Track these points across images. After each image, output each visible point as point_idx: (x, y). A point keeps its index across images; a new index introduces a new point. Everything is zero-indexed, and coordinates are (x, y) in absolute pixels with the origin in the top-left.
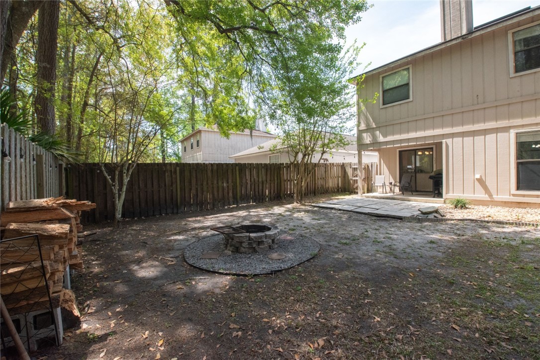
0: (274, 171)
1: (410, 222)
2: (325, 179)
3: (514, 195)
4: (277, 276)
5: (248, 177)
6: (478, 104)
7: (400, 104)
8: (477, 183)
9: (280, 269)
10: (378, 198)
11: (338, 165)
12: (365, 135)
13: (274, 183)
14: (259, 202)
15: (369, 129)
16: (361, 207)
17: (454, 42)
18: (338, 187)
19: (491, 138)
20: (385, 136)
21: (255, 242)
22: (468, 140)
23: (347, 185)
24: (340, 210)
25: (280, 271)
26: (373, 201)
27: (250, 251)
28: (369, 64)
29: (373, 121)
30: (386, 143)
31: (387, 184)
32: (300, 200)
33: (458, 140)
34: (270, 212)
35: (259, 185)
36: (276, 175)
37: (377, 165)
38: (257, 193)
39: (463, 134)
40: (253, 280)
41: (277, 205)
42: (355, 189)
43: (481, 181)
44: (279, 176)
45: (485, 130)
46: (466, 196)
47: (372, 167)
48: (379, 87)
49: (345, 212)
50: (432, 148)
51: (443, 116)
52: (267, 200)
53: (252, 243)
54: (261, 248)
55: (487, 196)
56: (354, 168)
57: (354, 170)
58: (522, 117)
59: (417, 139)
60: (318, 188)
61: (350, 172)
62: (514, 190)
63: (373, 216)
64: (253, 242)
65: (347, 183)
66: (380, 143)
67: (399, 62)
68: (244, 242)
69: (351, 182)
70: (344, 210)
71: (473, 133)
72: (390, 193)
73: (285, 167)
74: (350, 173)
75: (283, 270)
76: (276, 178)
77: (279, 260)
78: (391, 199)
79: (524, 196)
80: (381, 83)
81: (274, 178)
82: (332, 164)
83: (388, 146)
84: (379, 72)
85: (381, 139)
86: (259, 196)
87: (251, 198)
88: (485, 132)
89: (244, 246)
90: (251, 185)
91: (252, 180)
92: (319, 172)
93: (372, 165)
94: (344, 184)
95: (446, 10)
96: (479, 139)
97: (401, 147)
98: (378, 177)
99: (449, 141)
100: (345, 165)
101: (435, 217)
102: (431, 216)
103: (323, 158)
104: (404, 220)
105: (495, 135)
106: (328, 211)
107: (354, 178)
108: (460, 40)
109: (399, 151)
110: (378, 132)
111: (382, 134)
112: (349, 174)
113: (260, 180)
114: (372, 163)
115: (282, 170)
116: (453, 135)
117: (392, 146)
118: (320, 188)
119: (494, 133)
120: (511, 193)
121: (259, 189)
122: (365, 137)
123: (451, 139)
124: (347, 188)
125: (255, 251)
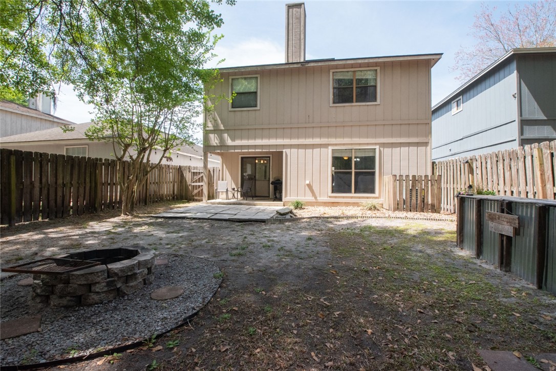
0: (85, 169)
1: (274, 224)
2: (158, 184)
3: (330, 197)
4: (197, 324)
5: (35, 177)
6: (309, 123)
7: (249, 110)
8: (307, 187)
9: (194, 311)
10: (224, 204)
11: (174, 168)
12: (212, 136)
13: (85, 187)
14: (56, 217)
15: (216, 130)
16: (216, 214)
17: (295, 66)
18: (174, 194)
19: (317, 151)
20: (233, 139)
21: (119, 278)
22: (301, 151)
23: (184, 191)
24: (194, 219)
25: (196, 314)
26: (223, 207)
27: (111, 296)
28: (223, 60)
29: (221, 123)
30: (235, 147)
31: (230, 189)
32: (131, 210)
33: (294, 151)
34: (88, 230)
35: (56, 189)
36: (88, 175)
37: (219, 170)
38: (52, 203)
39: (298, 146)
40: (160, 347)
41: (92, 219)
42: (193, 196)
43: (309, 186)
44: (93, 178)
45: (313, 145)
46: (301, 199)
47: (214, 172)
48: (228, 89)
49: (201, 220)
50: (269, 157)
51: (284, 128)
52: (71, 213)
53: (114, 281)
54: (132, 287)
55: (313, 198)
56: (194, 173)
57: (194, 175)
58: (336, 137)
59: (262, 146)
60: (150, 195)
61: (188, 176)
62: (330, 194)
63: (234, 221)
64: (116, 278)
65: (184, 188)
66: (228, 146)
67: (249, 69)
68: (98, 283)
69: (190, 188)
70: (199, 219)
71: (305, 147)
72: (232, 199)
73: (104, 164)
74: (189, 178)
75: (198, 312)
76: (88, 180)
77: (177, 297)
78: (238, 204)
79: (336, 197)
80: (230, 84)
81: (85, 180)
82: (167, 167)
83: (236, 151)
84: (229, 73)
85: (229, 142)
86: (56, 207)
87: (41, 211)
88: (313, 146)
89: (97, 290)
90: (41, 189)
91: (44, 180)
92: (153, 176)
93: (214, 170)
94: (181, 190)
95: (289, 35)
96: (309, 151)
97: (244, 153)
98: (220, 182)
99: (288, 151)
100: (182, 169)
101: (291, 217)
102: (288, 217)
103: (165, 155)
104: (267, 222)
105: (319, 149)
106: (180, 221)
107: (193, 184)
108: (299, 65)
109: (241, 157)
110: (226, 135)
111: (230, 138)
112: (187, 179)
113: (60, 181)
114: (214, 168)
115: (100, 168)
116: (291, 146)
117: (240, 151)
118: (152, 195)
119: (318, 148)
120: (329, 195)
121: (56, 195)
122: (213, 139)
123: (289, 150)
124: (184, 195)
125: (119, 293)
